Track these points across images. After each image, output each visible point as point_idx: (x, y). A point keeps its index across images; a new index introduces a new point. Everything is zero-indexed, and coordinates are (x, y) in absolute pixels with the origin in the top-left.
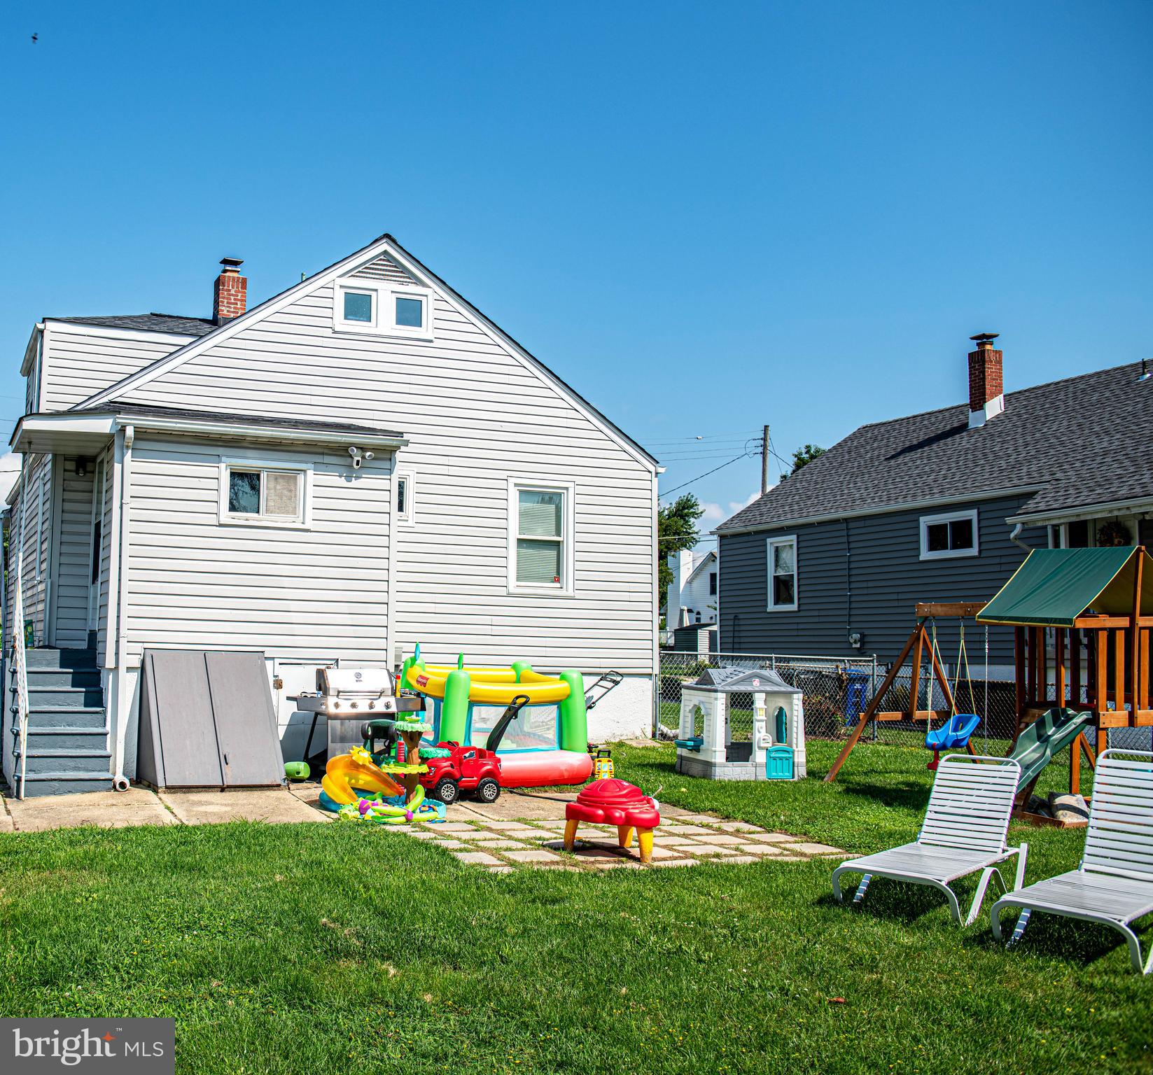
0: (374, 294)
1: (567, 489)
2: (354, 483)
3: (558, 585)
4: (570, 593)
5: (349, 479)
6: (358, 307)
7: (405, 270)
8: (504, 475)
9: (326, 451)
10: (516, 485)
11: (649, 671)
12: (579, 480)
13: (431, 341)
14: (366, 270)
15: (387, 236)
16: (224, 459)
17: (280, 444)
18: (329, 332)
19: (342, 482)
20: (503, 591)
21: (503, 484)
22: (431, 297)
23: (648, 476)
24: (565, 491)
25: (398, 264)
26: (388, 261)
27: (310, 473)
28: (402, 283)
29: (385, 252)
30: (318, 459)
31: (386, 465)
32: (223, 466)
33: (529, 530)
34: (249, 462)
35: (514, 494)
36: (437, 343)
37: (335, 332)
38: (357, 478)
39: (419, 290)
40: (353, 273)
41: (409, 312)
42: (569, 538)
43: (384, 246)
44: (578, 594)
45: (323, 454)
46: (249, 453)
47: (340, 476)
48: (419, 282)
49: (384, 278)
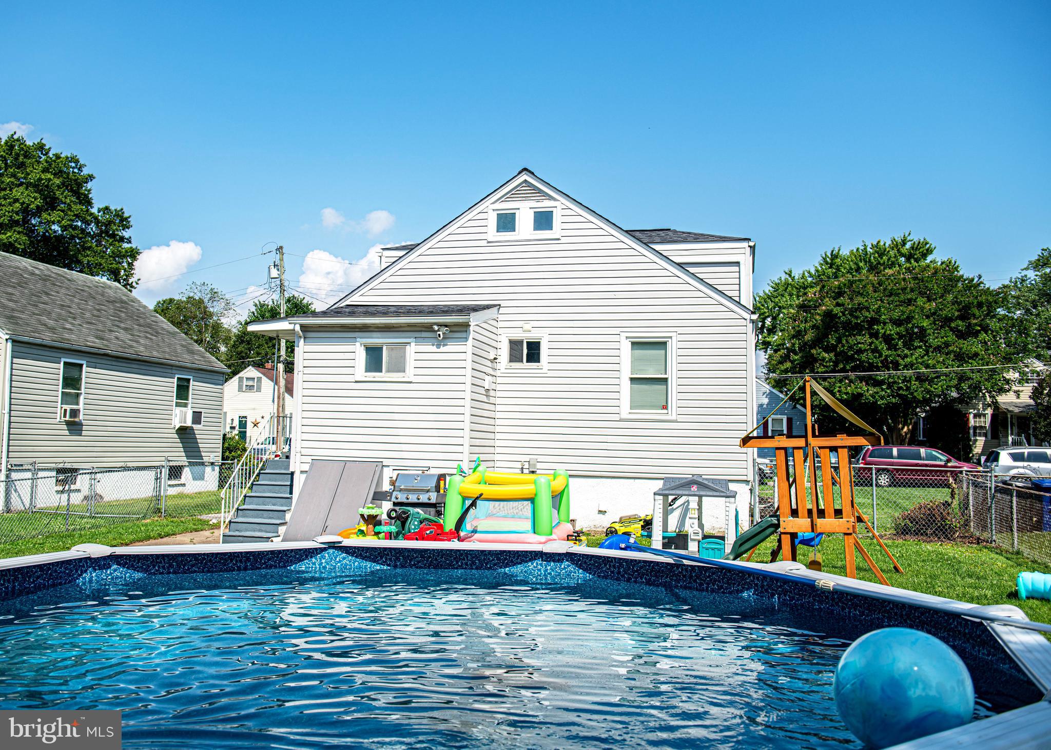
0: (517, 212)
1: (671, 337)
2: (442, 349)
3: (665, 411)
4: (674, 417)
5: (438, 346)
6: (506, 222)
7: (540, 191)
8: (617, 331)
9: (423, 329)
10: (627, 338)
11: (744, 478)
12: (680, 330)
13: (559, 239)
14: (512, 195)
15: (525, 169)
16: (358, 339)
17: (393, 327)
18: (484, 243)
19: (434, 349)
20: (617, 417)
21: (616, 338)
22: (559, 208)
23: (743, 322)
24: (670, 340)
25: (535, 188)
26: (528, 186)
27: (413, 344)
28: (538, 201)
29: (525, 181)
30: (417, 334)
31: (463, 335)
32: (358, 344)
33: (641, 371)
34: (375, 340)
35: (626, 346)
36: (563, 240)
37: (489, 242)
38: (444, 345)
39: (552, 203)
40: (503, 199)
41: (543, 220)
42: (672, 375)
43: (525, 177)
44: (680, 418)
45: (421, 331)
46: (375, 334)
47: (433, 345)
48: (551, 198)
49: (526, 199)
